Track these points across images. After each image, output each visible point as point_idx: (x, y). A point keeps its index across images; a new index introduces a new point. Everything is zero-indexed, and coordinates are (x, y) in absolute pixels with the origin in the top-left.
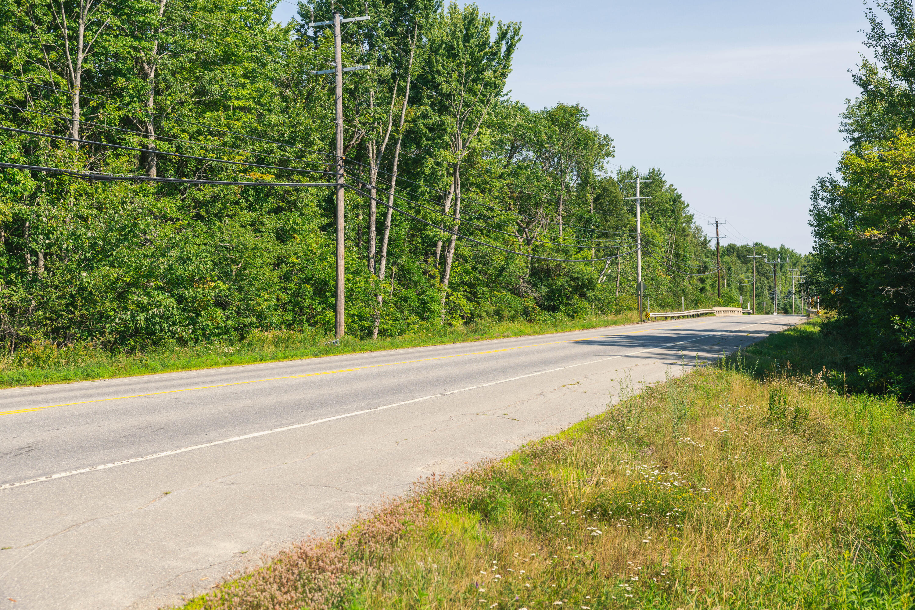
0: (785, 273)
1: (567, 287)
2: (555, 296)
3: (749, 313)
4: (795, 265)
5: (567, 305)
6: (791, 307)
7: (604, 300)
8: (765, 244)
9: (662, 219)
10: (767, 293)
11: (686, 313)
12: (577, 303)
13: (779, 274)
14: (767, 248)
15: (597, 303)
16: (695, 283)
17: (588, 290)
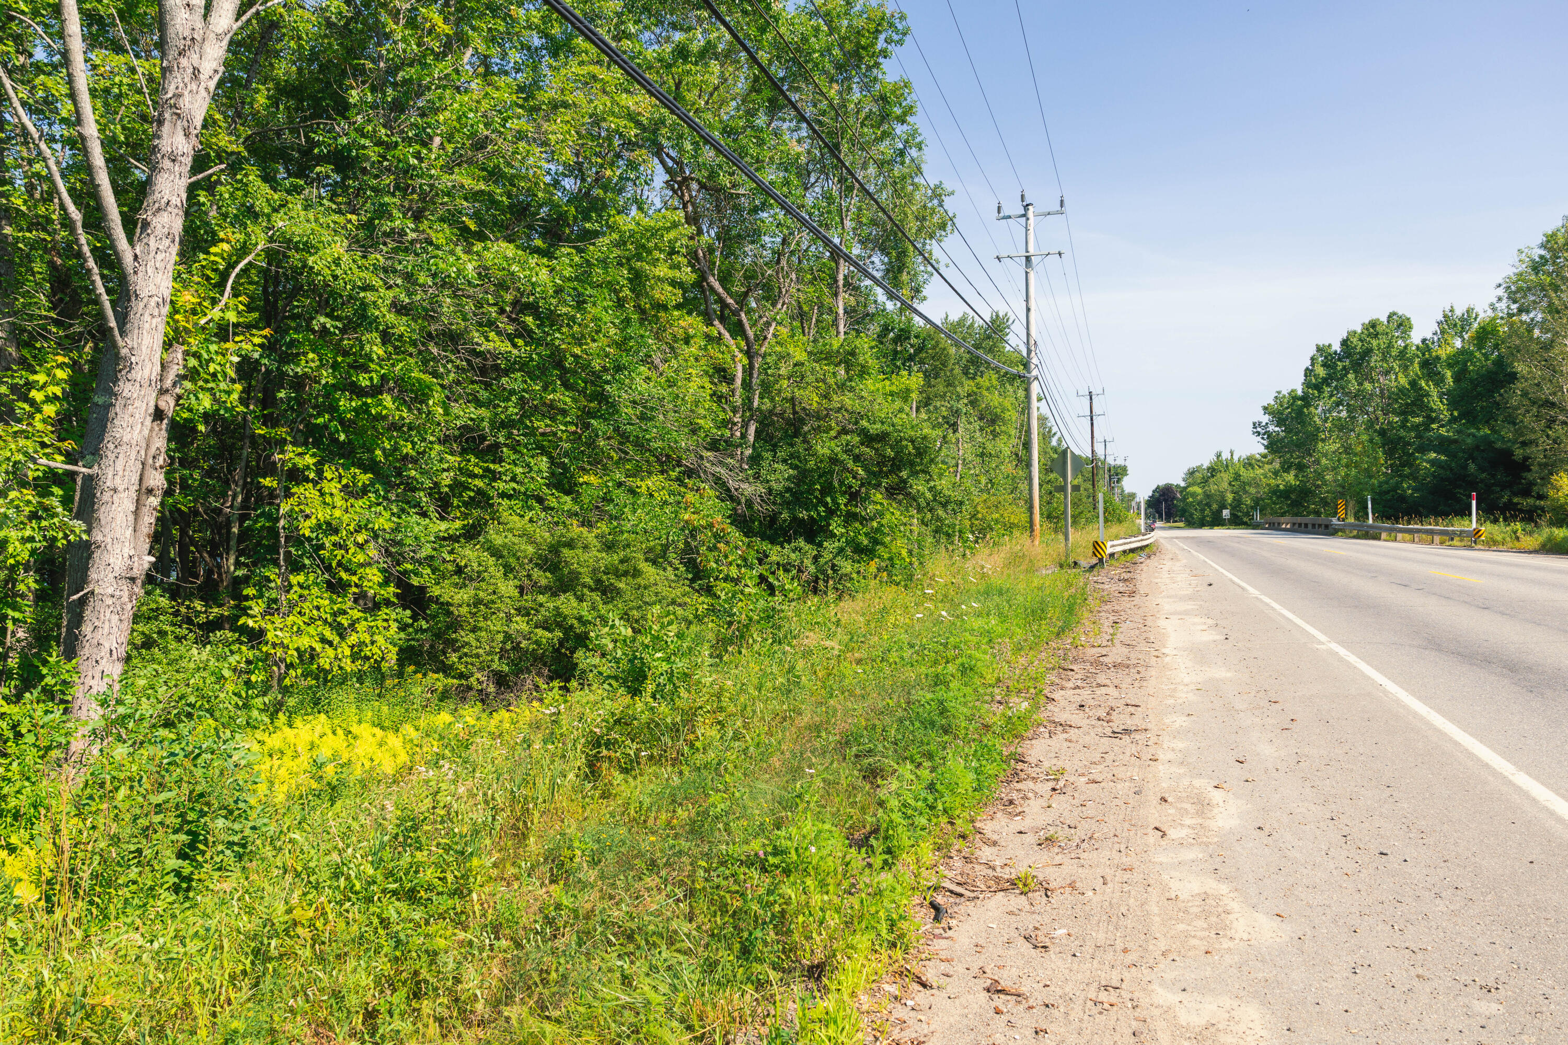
1: (850, 464)
2: (811, 491)
5: (851, 517)
7: (961, 503)
12: (881, 514)
15: (941, 512)
17: (914, 474)
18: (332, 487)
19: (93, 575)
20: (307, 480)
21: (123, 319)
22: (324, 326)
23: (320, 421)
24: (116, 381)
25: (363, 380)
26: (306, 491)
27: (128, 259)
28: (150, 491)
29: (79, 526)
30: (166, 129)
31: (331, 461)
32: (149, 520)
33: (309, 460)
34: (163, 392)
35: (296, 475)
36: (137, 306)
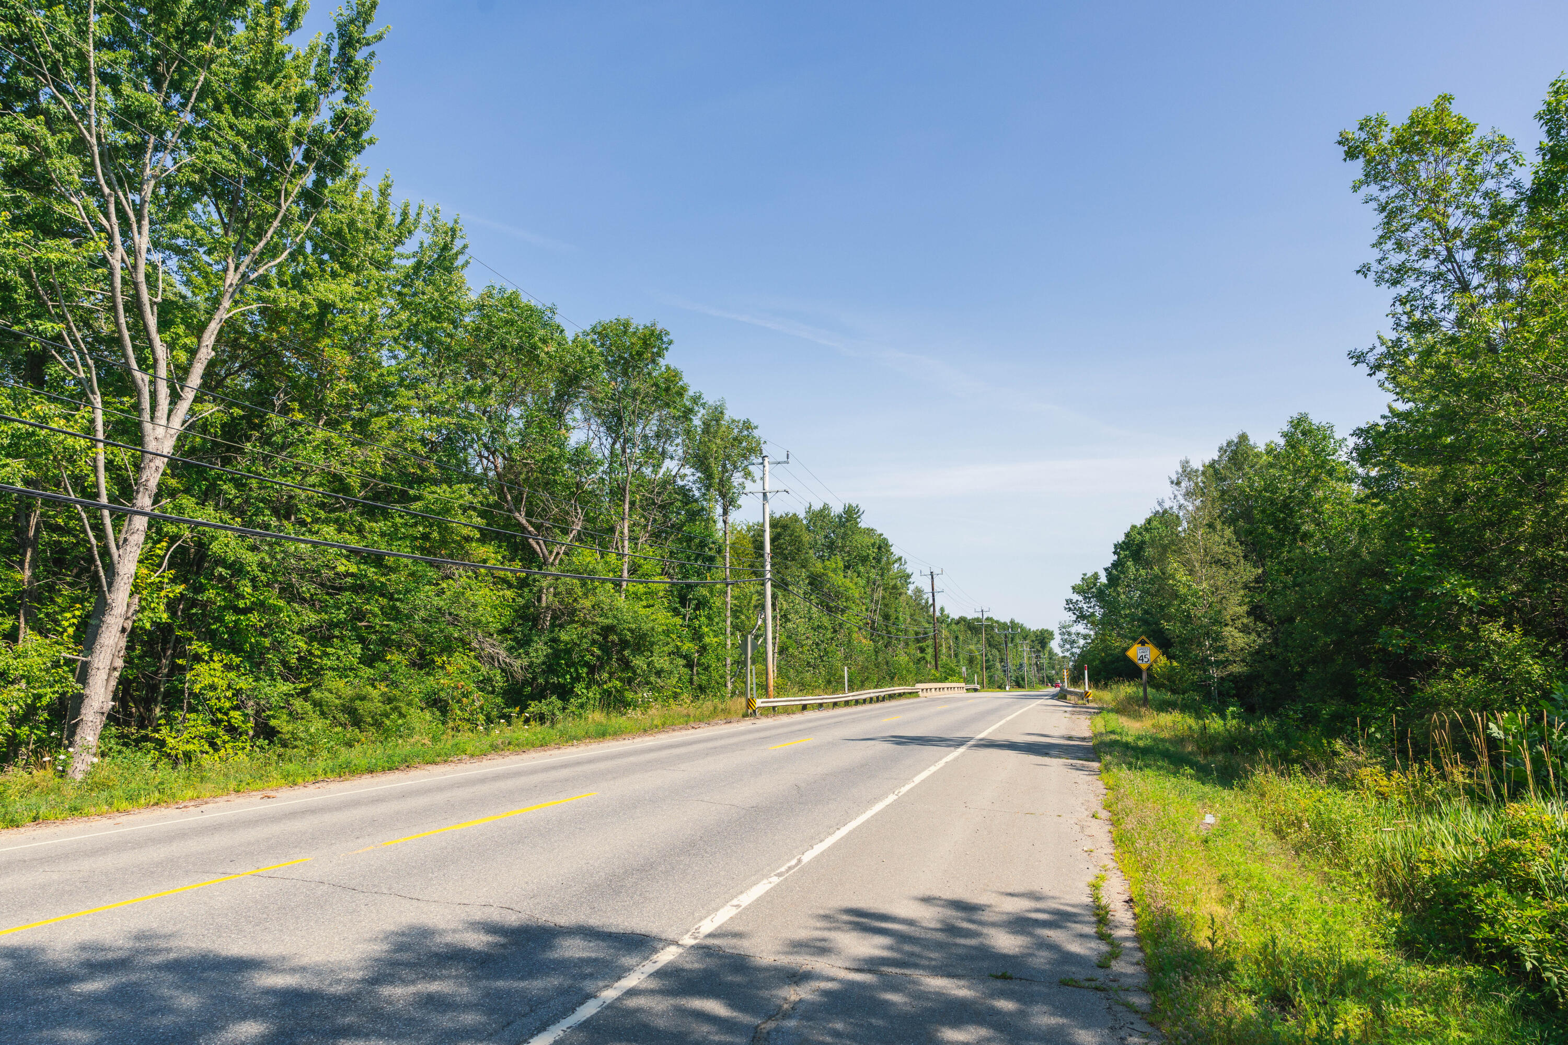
0: (1016, 646)
1: (587, 646)
2: (559, 665)
3: (976, 690)
4: (1025, 639)
6: (1023, 679)
8: (995, 618)
9: (862, 569)
10: (998, 665)
11: (851, 696)
13: (1010, 645)
14: (997, 622)
16: (913, 652)
18: (217, 666)
19: (83, 711)
20: (203, 660)
21: (110, 585)
22: (220, 574)
23: (214, 627)
24: (104, 615)
25: (241, 604)
26: (200, 668)
27: (116, 557)
28: (115, 669)
29: (79, 686)
30: (140, 495)
31: (218, 650)
32: (113, 683)
33: (205, 649)
34: (127, 618)
35: (197, 658)
36: (118, 579)
